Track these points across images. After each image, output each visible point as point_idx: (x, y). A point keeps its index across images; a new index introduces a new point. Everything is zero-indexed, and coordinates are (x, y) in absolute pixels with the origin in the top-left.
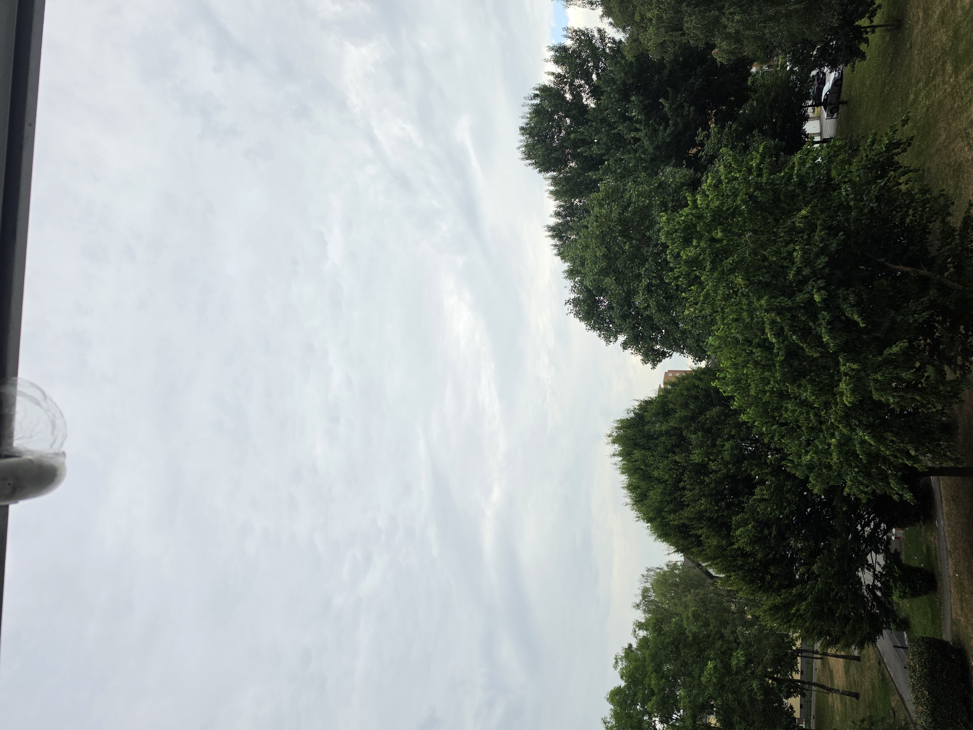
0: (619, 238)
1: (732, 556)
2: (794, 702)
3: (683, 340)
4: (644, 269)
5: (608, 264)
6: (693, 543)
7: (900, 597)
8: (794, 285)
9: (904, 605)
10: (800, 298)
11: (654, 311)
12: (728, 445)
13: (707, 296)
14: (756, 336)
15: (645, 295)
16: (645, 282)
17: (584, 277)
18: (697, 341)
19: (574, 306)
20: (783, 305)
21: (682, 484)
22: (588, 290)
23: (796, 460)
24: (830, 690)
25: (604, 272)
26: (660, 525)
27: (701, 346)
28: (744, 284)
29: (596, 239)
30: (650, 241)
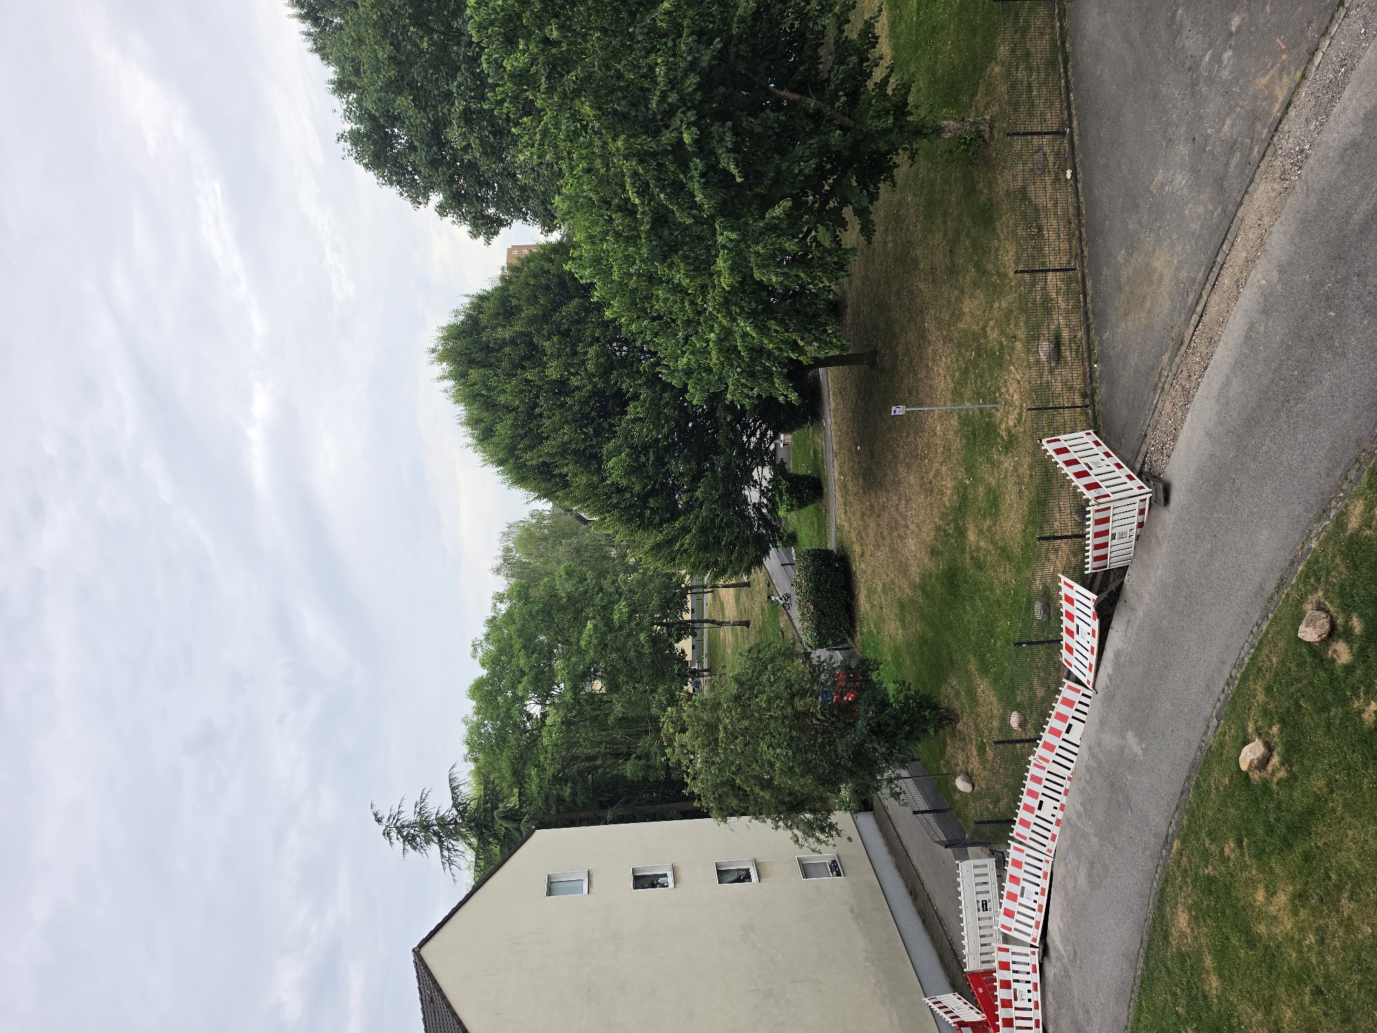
0: (412, 28)
1: (606, 494)
2: (686, 645)
3: (524, 200)
4: (455, 84)
5: (399, 72)
6: (557, 484)
7: (788, 510)
8: (659, 117)
9: (792, 519)
10: (667, 137)
11: (478, 155)
12: (592, 351)
13: (545, 133)
14: (615, 193)
15: (462, 128)
16: (459, 106)
17: (362, 94)
18: (543, 202)
19: (352, 145)
20: (646, 148)
21: (537, 410)
22: (372, 118)
23: (671, 364)
24: (721, 624)
25: (395, 86)
26: (514, 468)
27: (550, 210)
28: (594, 116)
29: (374, 27)
30: (460, 36)
